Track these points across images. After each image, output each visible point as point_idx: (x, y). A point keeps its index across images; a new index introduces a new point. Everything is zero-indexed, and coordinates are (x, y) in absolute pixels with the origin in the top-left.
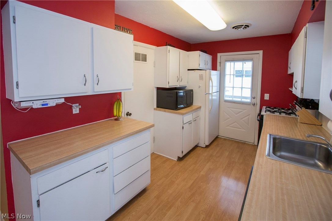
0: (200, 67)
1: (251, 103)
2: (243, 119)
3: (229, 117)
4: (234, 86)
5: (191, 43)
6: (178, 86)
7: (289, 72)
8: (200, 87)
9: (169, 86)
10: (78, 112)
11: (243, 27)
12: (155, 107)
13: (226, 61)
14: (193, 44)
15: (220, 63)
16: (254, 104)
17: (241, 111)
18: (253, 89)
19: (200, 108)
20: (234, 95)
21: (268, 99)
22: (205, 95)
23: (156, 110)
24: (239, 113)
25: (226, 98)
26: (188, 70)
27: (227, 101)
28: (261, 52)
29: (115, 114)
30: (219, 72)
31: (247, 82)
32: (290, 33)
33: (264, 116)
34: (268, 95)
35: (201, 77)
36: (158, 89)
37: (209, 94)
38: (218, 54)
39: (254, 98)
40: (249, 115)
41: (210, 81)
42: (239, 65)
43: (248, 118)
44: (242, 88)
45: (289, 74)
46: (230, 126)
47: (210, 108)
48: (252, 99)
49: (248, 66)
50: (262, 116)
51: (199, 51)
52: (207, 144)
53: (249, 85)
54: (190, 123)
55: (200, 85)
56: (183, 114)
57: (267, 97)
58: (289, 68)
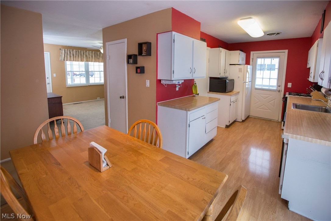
0: (239, 62)
1: (276, 90)
2: (270, 102)
3: (258, 101)
4: (264, 77)
5: (229, 43)
6: (224, 77)
7: (308, 67)
8: (239, 77)
9: (220, 76)
10: (178, 90)
11: (275, 34)
12: (208, 91)
13: (257, 58)
14: (230, 44)
15: (253, 59)
16: (279, 91)
17: (269, 96)
18: (279, 79)
19: (239, 92)
20: (263, 84)
21: (291, 87)
22: (243, 83)
23: (209, 93)
24: (267, 98)
25: (256, 87)
26: (230, 65)
27: (256, 89)
28: (287, 51)
29: (194, 92)
30: (252, 66)
31: (275, 74)
32: (311, 37)
33: (288, 98)
34: (291, 84)
35: (240, 70)
36: (211, 78)
37: (246, 82)
38: (251, 52)
39: (279, 86)
40: (275, 99)
41: (247, 73)
42: (268, 61)
43: (275, 101)
44: (270, 79)
45: (308, 68)
46: (260, 108)
47: (246, 93)
48: (278, 87)
49: (276, 61)
50: (287, 98)
51: (239, 51)
52: (243, 119)
53: (276, 77)
54: (233, 102)
55: (240, 76)
56: (230, 95)
57: (290, 85)
58: (308, 64)
